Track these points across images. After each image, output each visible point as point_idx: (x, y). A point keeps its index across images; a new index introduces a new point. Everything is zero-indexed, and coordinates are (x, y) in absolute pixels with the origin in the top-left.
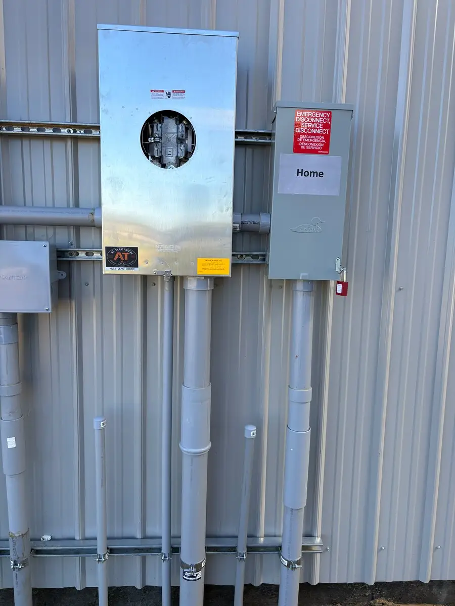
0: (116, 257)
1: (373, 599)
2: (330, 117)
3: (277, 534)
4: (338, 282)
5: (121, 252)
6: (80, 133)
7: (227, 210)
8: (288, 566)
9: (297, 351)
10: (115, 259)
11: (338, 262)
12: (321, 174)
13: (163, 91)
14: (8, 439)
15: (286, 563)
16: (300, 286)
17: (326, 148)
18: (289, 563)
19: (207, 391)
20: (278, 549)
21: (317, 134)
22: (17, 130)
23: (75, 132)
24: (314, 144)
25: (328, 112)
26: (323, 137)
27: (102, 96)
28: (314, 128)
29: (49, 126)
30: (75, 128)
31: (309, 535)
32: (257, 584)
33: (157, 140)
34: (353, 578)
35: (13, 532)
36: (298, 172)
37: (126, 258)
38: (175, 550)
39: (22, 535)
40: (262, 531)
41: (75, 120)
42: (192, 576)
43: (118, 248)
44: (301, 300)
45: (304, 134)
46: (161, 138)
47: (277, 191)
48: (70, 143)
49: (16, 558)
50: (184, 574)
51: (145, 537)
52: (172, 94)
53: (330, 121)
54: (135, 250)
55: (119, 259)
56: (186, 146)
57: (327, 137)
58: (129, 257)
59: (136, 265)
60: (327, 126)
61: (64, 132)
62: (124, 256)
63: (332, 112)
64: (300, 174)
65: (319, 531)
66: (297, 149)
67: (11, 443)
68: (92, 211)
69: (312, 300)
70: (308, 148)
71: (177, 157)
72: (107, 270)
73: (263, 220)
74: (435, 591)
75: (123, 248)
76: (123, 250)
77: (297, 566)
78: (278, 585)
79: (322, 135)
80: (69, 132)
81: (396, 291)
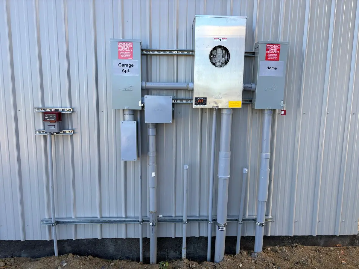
0: (199, 101)
1: (292, 244)
2: (280, 47)
3: (253, 215)
4: (282, 110)
5: (200, 99)
6: (180, 53)
7: (241, 82)
8: (260, 225)
9: (265, 138)
10: (198, 102)
11: (282, 102)
12: (276, 68)
13: (218, 39)
14: (152, 173)
15: (259, 224)
16: (266, 112)
17: (278, 58)
18: (260, 224)
19: (229, 154)
20: (255, 220)
21: (275, 53)
22: (156, 52)
23: (178, 53)
24: (273, 57)
25: (279, 45)
26: (277, 54)
27: (196, 41)
28: (273, 51)
29: (168, 51)
30: (178, 51)
31: (267, 215)
32: (245, 236)
33: (215, 56)
34: (284, 234)
35: (152, 211)
36: (267, 68)
37: (202, 102)
38: (215, 220)
39: (156, 212)
40: (247, 214)
41: (178, 48)
42: (222, 229)
43: (199, 98)
44: (267, 118)
45: (270, 53)
46: (216, 56)
47: (259, 75)
48: (175, 57)
49: (153, 221)
50: (219, 228)
51: (200, 216)
52: (222, 39)
53: (280, 48)
54: (206, 98)
55: (200, 102)
56: (225, 58)
57: (278, 54)
58: (203, 101)
59: (206, 104)
60: (278, 50)
61: (174, 53)
62: (201, 101)
63: (281, 45)
64: (268, 68)
65: (270, 214)
66: (267, 59)
67: (153, 174)
68: (188, 84)
69: (271, 117)
70: (271, 58)
71: (222, 63)
72: (195, 106)
73: (253, 86)
74: (318, 240)
75: (201, 98)
76: (201, 99)
77: (263, 225)
78: (255, 236)
79: (277, 53)
80: (176, 53)
81: (302, 115)
